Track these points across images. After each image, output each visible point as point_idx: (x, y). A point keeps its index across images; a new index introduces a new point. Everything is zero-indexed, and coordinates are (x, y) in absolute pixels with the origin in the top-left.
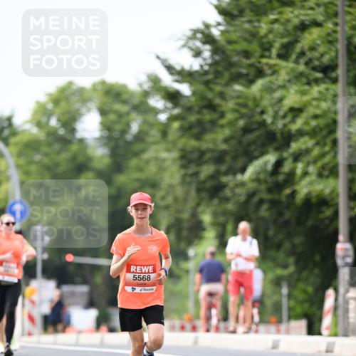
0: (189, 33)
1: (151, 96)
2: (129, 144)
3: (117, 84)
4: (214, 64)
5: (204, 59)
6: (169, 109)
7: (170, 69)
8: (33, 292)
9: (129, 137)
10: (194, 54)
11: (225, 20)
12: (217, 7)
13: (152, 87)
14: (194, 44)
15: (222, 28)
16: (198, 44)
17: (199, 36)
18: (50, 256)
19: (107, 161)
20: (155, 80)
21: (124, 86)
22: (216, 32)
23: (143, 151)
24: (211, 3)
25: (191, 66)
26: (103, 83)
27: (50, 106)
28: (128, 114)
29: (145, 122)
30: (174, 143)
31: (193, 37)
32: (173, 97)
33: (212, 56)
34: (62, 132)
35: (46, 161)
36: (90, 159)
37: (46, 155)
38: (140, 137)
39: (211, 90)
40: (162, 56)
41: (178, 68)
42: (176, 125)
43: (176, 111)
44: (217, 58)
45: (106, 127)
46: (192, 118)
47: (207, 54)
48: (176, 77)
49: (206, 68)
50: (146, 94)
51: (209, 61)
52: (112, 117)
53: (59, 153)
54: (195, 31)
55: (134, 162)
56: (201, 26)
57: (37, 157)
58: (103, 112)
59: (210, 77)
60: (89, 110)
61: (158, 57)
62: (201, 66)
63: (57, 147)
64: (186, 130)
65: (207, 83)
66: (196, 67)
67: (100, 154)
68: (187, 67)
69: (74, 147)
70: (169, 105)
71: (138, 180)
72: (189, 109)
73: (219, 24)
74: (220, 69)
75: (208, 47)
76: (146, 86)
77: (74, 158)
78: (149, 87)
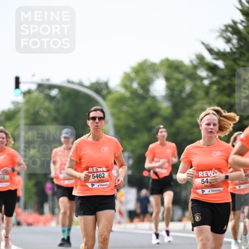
0: (223, 28)
1: (198, 68)
2: (183, 100)
3: (177, 60)
4: (240, 48)
5: (233, 45)
6: (210, 77)
7: (211, 51)
8: (122, 195)
9: (184, 95)
10: (226, 41)
11: (247, 19)
12: (241, 11)
13: (200, 63)
14: (227, 35)
15: (244, 24)
16: (229, 35)
17: (230, 29)
18: (133, 172)
19: (170, 111)
20: (201, 58)
21: (181, 62)
22: (240, 27)
23: (194, 104)
24: (238, 8)
25: (225, 49)
26: (167, 60)
27: (133, 75)
28: (184, 80)
29: (195, 86)
30: (213, 99)
31: (226, 30)
32: (213, 69)
33: (238, 43)
34: (140, 92)
35: (130, 110)
36: (159, 109)
37: (130, 106)
38: (191, 95)
39: (237, 64)
40: (205, 42)
41: (216, 50)
42: (215, 87)
43: (215, 79)
44: (242, 43)
45: (170, 88)
46: (225, 83)
47: (235, 41)
48: (215, 56)
49: (234, 50)
50: (195, 67)
51: (237, 46)
52: (174, 82)
53: (139, 105)
54: (227, 26)
55: (187, 112)
56: (231, 23)
57: (125, 108)
58: (167, 79)
59: (237, 56)
60: (158, 77)
61: (203, 43)
62: (231, 49)
63: (137, 101)
64: (221, 90)
65: (235, 60)
66: (228, 50)
67: (165, 106)
68: (222, 50)
69: (149, 102)
70: (210, 74)
71: (190, 123)
72: (223, 77)
73: (242, 21)
74: (243, 51)
75: (235, 37)
76: (195, 62)
77: (149, 109)
78: (198, 63)
